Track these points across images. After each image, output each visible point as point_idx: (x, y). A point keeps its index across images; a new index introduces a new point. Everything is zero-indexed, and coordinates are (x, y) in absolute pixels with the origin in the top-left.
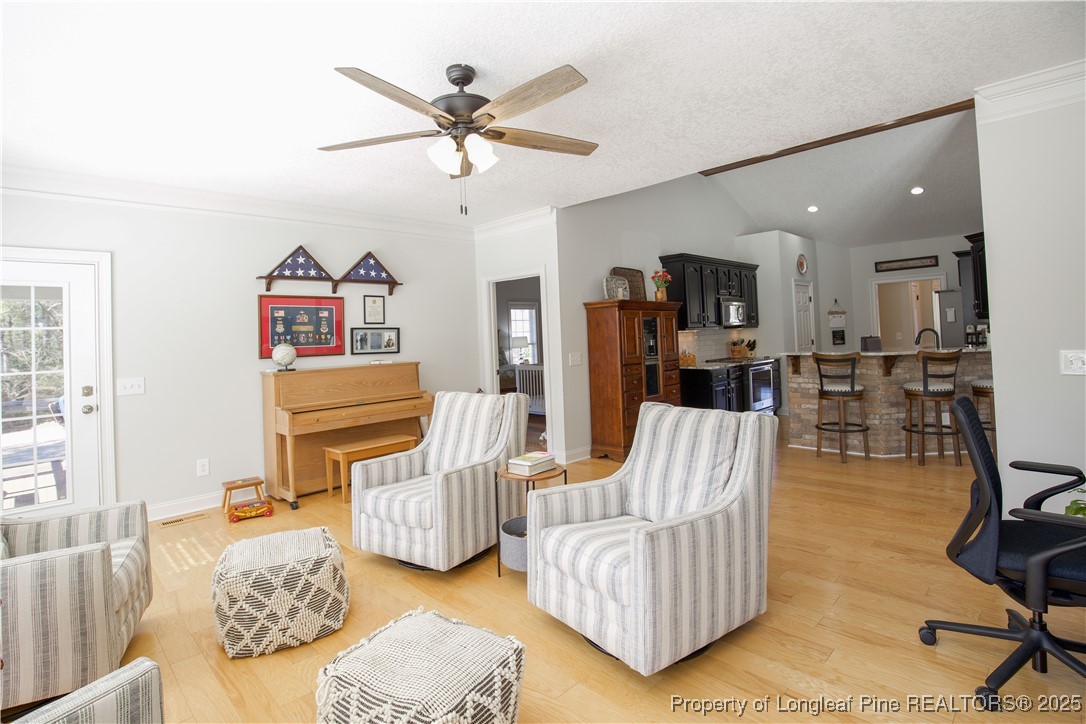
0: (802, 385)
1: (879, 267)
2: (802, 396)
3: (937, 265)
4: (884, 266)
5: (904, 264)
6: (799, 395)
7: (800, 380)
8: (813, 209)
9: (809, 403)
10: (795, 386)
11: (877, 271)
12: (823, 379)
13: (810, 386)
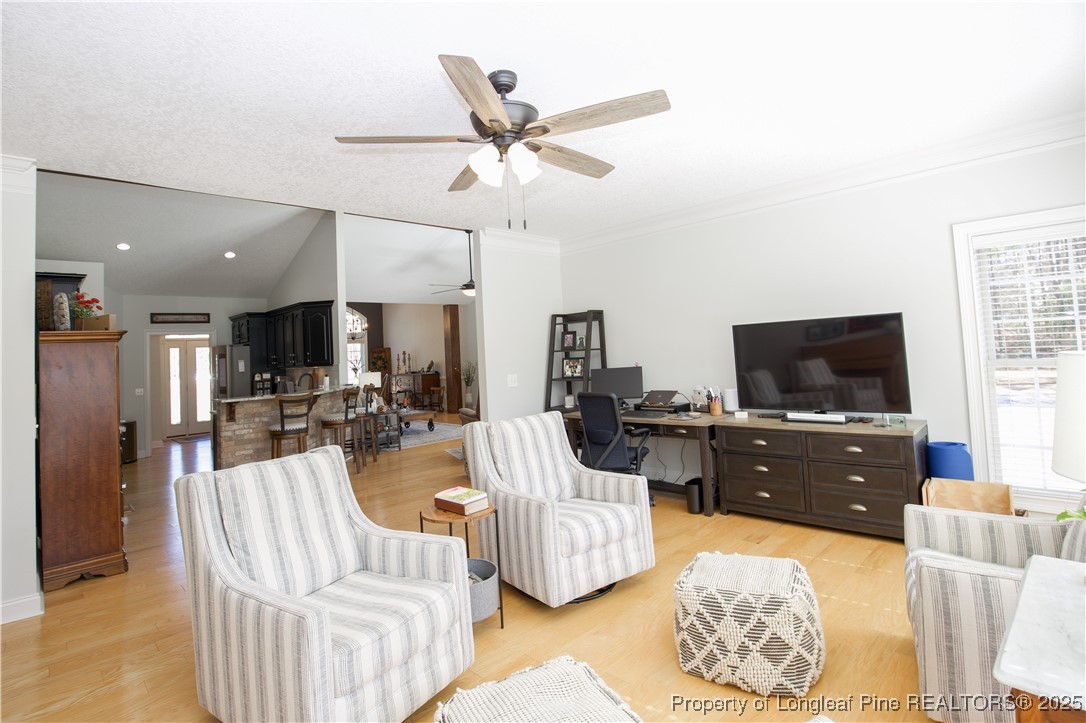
0: (237, 433)
1: (155, 318)
2: (236, 444)
3: (208, 322)
4: (160, 318)
5: (180, 318)
6: (233, 442)
7: (235, 427)
8: (123, 247)
9: (245, 449)
10: (229, 434)
11: (152, 322)
12: (285, 420)
13: (245, 431)
